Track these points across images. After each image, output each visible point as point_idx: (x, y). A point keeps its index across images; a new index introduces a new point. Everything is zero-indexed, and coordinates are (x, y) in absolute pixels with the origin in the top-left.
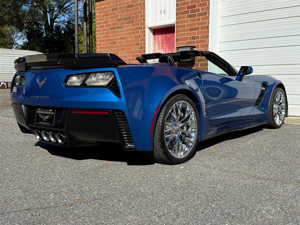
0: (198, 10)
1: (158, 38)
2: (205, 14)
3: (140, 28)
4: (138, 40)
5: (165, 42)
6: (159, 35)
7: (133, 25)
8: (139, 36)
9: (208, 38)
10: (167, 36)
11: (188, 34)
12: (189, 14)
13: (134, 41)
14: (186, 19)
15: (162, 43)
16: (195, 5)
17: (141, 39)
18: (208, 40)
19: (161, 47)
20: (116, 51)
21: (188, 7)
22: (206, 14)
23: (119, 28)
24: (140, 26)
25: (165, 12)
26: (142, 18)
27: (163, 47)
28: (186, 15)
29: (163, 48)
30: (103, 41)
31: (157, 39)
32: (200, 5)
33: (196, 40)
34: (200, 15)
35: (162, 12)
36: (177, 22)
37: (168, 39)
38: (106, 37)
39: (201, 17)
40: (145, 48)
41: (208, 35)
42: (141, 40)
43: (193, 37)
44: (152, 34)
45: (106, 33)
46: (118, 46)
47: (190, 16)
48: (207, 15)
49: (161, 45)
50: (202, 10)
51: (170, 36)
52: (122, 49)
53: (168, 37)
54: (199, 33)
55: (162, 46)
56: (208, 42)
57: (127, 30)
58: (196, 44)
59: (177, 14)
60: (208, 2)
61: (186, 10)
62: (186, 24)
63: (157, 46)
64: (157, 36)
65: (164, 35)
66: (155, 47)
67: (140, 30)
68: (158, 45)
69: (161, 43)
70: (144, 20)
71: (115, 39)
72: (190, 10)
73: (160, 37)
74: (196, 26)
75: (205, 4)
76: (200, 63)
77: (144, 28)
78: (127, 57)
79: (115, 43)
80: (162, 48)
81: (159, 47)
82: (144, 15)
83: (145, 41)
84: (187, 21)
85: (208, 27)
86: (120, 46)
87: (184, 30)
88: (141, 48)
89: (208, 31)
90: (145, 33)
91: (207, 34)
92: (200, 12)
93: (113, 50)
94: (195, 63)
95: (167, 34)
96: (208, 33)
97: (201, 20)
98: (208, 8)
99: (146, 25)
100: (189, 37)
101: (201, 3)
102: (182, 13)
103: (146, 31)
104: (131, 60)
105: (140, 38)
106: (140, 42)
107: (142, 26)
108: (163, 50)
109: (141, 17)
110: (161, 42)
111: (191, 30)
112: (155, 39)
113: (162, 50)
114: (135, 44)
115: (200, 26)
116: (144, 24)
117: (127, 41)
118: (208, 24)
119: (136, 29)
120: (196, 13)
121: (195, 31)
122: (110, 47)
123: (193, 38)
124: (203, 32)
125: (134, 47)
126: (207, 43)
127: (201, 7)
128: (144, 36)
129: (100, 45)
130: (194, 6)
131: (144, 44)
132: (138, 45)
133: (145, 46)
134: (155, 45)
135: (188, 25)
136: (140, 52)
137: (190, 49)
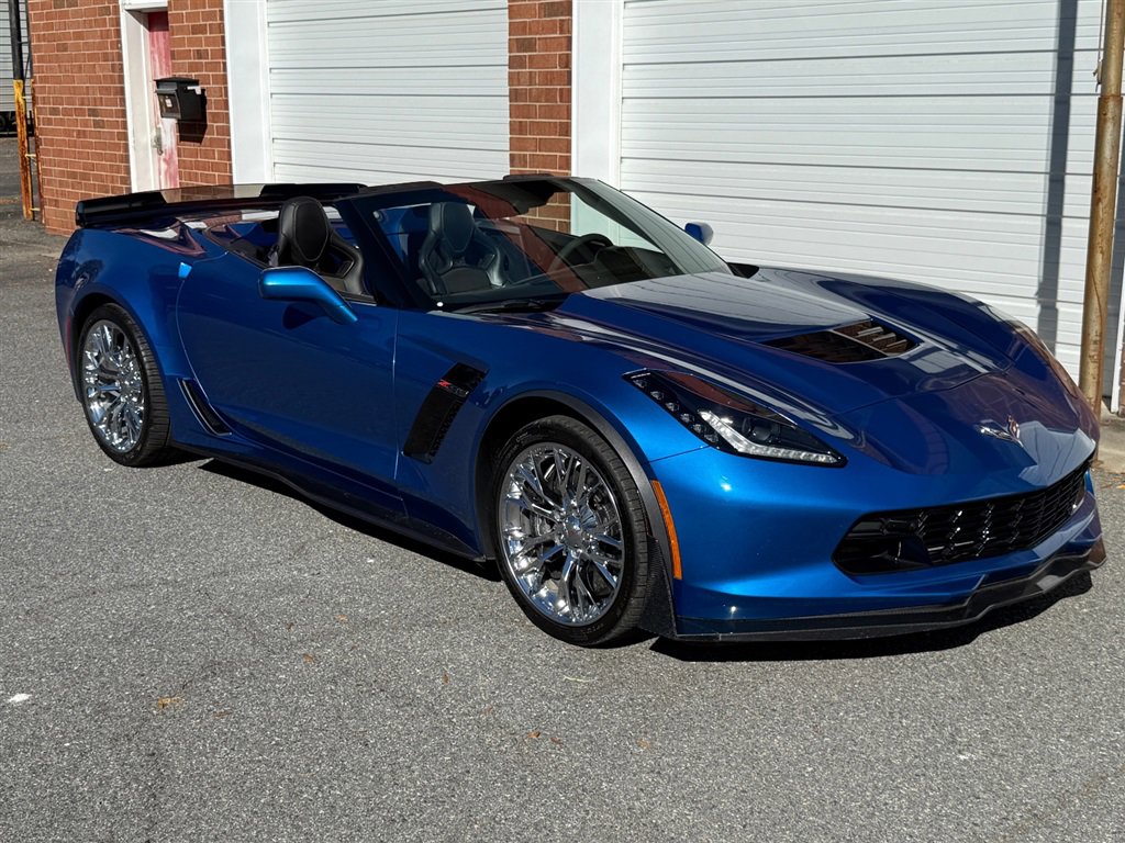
3: (109, 11)
4: (105, 45)
8: (107, 34)
9: (224, 56)
11: (190, 42)
13: (99, 46)
17: (112, 43)
18: (225, 64)
19: (164, 66)
20: (69, 72)
23: (69, 4)
30: (44, 41)
31: (155, 42)
33: (202, 61)
36: (170, 5)
40: (121, 69)
41: (224, 51)
42: (113, 45)
43: (198, 51)
44: (142, 26)
45: (48, 16)
46: (71, 59)
49: (164, 60)
52: (80, 67)
54: (207, 42)
55: (167, 64)
56: (225, 69)
57: (86, 13)
58: (203, 73)
63: (158, 64)
64: (154, 34)
67: (107, 17)
68: (160, 61)
69: (163, 55)
71: (65, 37)
73: (160, 38)
74: (201, 23)
76: (215, 125)
77: (117, 10)
78: (91, 92)
79: (66, 48)
81: (161, 66)
83: (121, 48)
85: (221, 28)
86: (76, 58)
87: (182, 30)
88: (114, 68)
89: (223, 38)
90: (119, 24)
91: (222, 47)
93: (63, 69)
94: (208, 123)
96: (224, 44)
99: (120, 3)
100: (192, 49)
103: (121, 20)
104: (97, 103)
105: (109, 40)
106: (109, 51)
107: (112, 5)
111: (197, 30)
112: (153, 44)
115: (208, 23)
117: (87, 46)
118: (222, 18)
119: (100, 11)
121: (200, 35)
122: (58, 59)
123: (200, 54)
124: (215, 41)
125: (100, 65)
126: (224, 73)
128: (118, 33)
131: (120, 57)
132: (108, 61)
133: (122, 65)
134: (154, 59)
135: (189, 17)
136: (112, 79)
137: (176, 89)
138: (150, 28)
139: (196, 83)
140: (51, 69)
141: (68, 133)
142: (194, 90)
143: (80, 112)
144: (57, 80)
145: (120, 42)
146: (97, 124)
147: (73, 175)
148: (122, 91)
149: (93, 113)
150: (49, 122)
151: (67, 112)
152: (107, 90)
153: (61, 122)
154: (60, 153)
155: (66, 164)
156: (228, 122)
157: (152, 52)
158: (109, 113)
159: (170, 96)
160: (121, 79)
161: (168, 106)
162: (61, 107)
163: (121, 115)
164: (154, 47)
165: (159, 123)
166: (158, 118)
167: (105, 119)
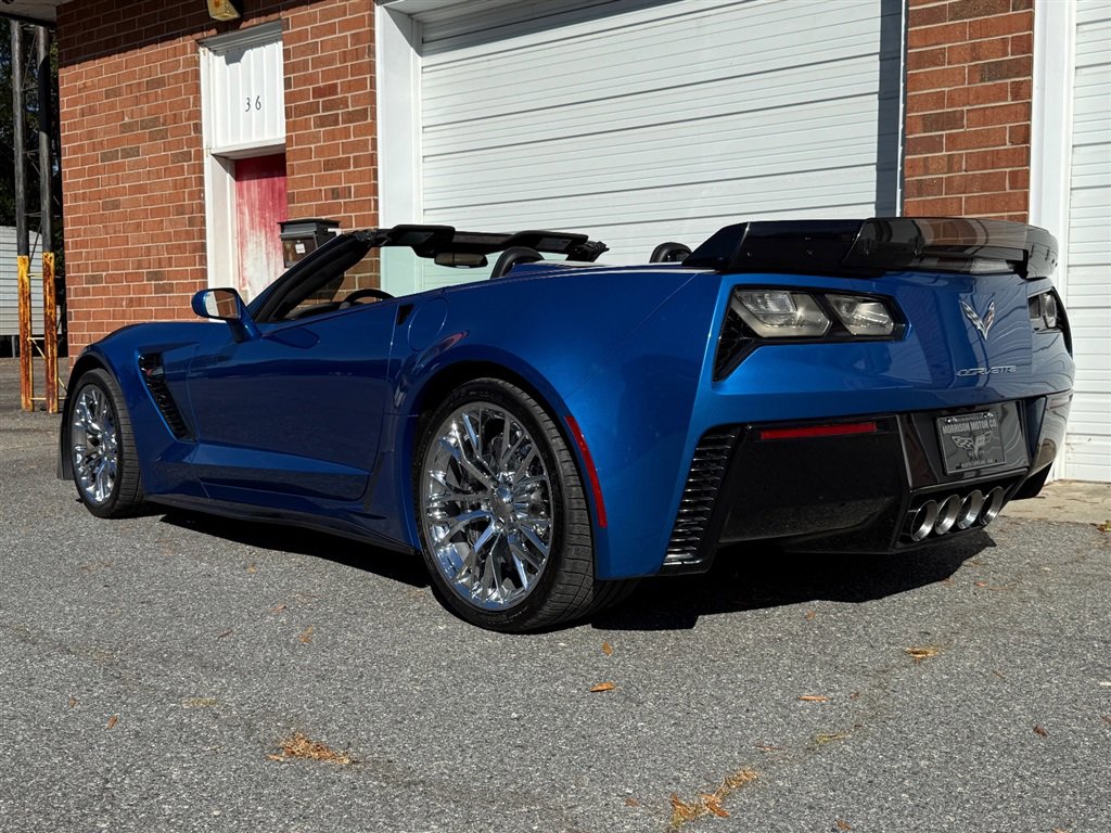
0: (344, 102)
1: (249, 190)
2: (363, 114)
3: (186, 156)
4: (181, 196)
5: (271, 204)
6: (250, 179)
7: (167, 145)
8: (185, 183)
9: (376, 193)
10: (274, 184)
11: (321, 181)
12: (321, 114)
13: (170, 199)
14: (313, 130)
15: (262, 208)
16: (335, 85)
17: (190, 193)
18: (376, 201)
19: (257, 219)
20: (119, 232)
21: (318, 92)
22: (365, 114)
23: (127, 154)
24: (186, 149)
25: (259, 105)
26: (192, 123)
27: (263, 221)
28: (312, 116)
29: (265, 226)
30: (84, 200)
31: (245, 192)
32: (349, 87)
33: (342, 201)
34: (350, 117)
35: (253, 103)
36: (288, 138)
37: (276, 195)
38: (90, 184)
39: (351, 125)
40: (203, 223)
41: (376, 186)
42: (192, 196)
43: (333, 189)
44: (228, 175)
45: (92, 172)
46: (124, 217)
47: (322, 122)
48: (369, 121)
49: (257, 212)
50: (356, 100)
52: (138, 225)
53: (277, 187)
54: (350, 177)
55: (262, 217)
56: (376, 208)
57: (151, 163)
58: (342, 214)
59: (288, 115)
60: (368, 76)
61: (311, 100)
62: (312, 146)
63: (247, 218)
64: (245, 182)
65: (264, 181)
66: (242, 221)
67: (185, 164)
68: (251, 213)
69: (257, 206)
70: (198, 128)
71: (117, 192)
72: (321, 100)
73: (254, 187)
74: (341, 156)
75: (361, 84)
76: (357, 276)
77: (200, 155)
78: (154, 251)
79: (116, 205)
80: (260, 222)
81: (252, 219)
82: (198, 114)
83: (204, 199)
84: (315, 138)
85: (373, 160)
86: (132, 215)
87: (309, 167)
88: (191, 222)
89: (376, 171)
90: (202, 172)
91: (373, 182)
92: (351, 109)
93: (112, 230)
95: (273, 176)
96: (376, 178)
97: (355, 137)
98: (372, 97)
99: (204, 146)
100: (323, 188)
101: (350, 78)
102: (301, 111)
103: (205, 166)
104: (163, 264)
105: (187, 190)
106: (186, 202)
107: (193, 150)
108: (264, 232)
109: (189, 119)
110: (257, 203)
111: (329, 165)
112: (240, 193)
113: (261, 232)
114: (175, 209)
115: (351, 155)
116: (199, 141)
117: (151, 200)
118: (375, 147)
119: (176, 158)
120: (340, 112)
121: (338, 171)
122: (103, 219)
123: (335, 193)
124: (361, 176)
125: (170, 221)
126: (373, 212)
127: (350, 92)
128: (201, 181)
129: (74, 210)
130: (332, 89)
131: (202, 208)
132: (182, 214)
133: (204, 218)
134: (242, 213)
135: (320, 151)
136: (189, 235)
137: (315, 229)
138: (238, 176)
139: (335, 224)
140: (93, 232)
141: (112, 303)
142: (334, 233)
143: (138, 277)
144: (102, 243)
145: (203, 191)
146: (158, 289)
148: (203, 247)
149: (157, 276)
150: (86, 292)
151: (112, 279)
152: (182, 249)
153: (104, 291)
156: (378, 270)
157: (239, 205)
158: (184, 275)
159: (303, 239)
160: (202, 234)
161: (298, 252)
162: (104, 274)
163: (199, 274)
164: (243, 198)
165: (244, 285)
166: (244, 279)
167: (175, 282)
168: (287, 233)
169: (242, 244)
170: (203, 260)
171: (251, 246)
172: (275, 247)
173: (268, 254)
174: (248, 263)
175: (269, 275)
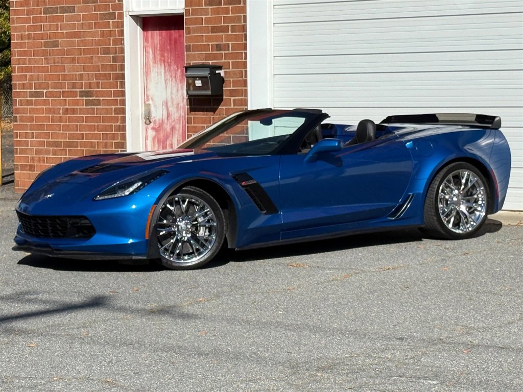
1: (152, 37)
3: (112, 16)
4: (107, 41)
5: (168, 47)
6: (154, 30)
7: (97, 7)
8: (110, 34)
9: (245, 49)
10: (171, 35)
11: (209, 39)
13: (98, 43)
14: (204, 7)
15: (162, 50)
18: (246, 54)
19: (159, 57)
20: (58, 63)
22: (239, 2)
23: (65, 10)
24: (111, 11)
27: (163, 58)
29: (164, 62)
30: (29, 39)
31: (150, 38)
33: (223, 52)
34: (229, 2)
36: (187, 11)
37: (173, 42)
38: (34, 28)
39: (230, 6)
40: (123, 60)
41: (245, 45)
42: (115, 42)
43: (217, 44)
44: (139, 27)
45: (35, 20)
46: (62, 52)
47: (210, 2)
48: (242, 5)
49: (158, 52)
51: (178, 35)
52: (73, 59)
54: (229, 38)
55: (162, 55)
56: (246, 58)
57: (84, 17)
58: (223, 60)
62: (204, 17)
63: (151, 56)
64: (150, 32)
65: (164, 33)
66: (147, 58)
67: (111, 21)
68: (154, 54)
69: (158, 48)
71: (56, 36)
73: (156, 36)
74: (223, 24)
76: (232, 98)
77: (121, 16)
78: (85, 77)
79: (56, 44)
80: (161, 59)
81: (155, 57)
83: (123, 44)
84: (205, 12)
85: (244, 28)
86: (68, 52)
87: (200, 30)
88: (115, 59)
89: (245, 36)
90: (123, 26)
91: (243, 42)
93: (52, 61)
94: (224, 97)
95: (170, 30)
96: (246, 40)
97: (232, 13)
99: (124, 10)
100: (210, 44)
103: (125, 23)
104: (92, 86)
105: (111, 38)
106: (111, 46)
107: (117, 12)
108: (163, 66)
110: (159, 46)
111: (214, 30)
112: (146, 39)
113: (161, 65)
114: (102, 50)
115: (230, 25)
116: (121, 7)
117: (84, 43)
118: (245, 21)
119: (104, 16)
121: (221, 34)
122: (45, 53)
123: (219, 47)
124: (236, 38)
125: (99, 57)
126: (243, 60)
128: (122, 33)
129: (20, 45)
131: (122, 51)
132: (108, 53)
133: (123, 57)
134: (147, 52)
135: (208, 21)
136: (113, 68)
137: (209, 72)
138: (145, 28)
139: (220, 68)
140: (36, 62)
141: (49, 111)
142: (219, 73)
143: (74, 94)
144: (44, 70)
145: (123, 39)
146: (88, 103)
147: (57, 144)
148: (123, 76)
149: (87, 94)
150: (29, 103)
151: (51, 94)
152: (107, 76)
153: (45, 102)
154: (41, 127)
155: (47, 136)
156: (246, 95)
157: (145, 47)
158: (109, 94)
159: (201, 78)
160: (122, 68)
161: (197, 85)
162: (45, 91)
163: (120, 94)
164: (148, 42)
165: (148, 100)
166: (148, 97)
167: (101, 99)
168: (190, 73)
169: (147, 73)
170: (123, 85)
171: (153, 74)
172: (171, 76)
173: (166, 80)
174: (151, 86)
175: (167, 94)
